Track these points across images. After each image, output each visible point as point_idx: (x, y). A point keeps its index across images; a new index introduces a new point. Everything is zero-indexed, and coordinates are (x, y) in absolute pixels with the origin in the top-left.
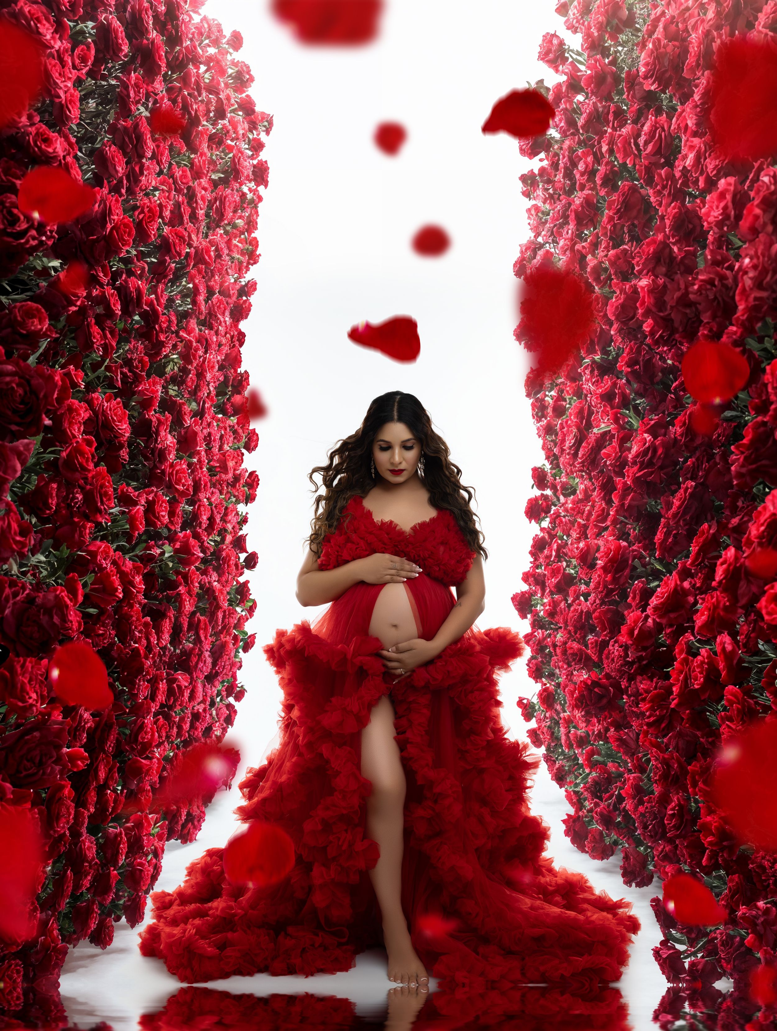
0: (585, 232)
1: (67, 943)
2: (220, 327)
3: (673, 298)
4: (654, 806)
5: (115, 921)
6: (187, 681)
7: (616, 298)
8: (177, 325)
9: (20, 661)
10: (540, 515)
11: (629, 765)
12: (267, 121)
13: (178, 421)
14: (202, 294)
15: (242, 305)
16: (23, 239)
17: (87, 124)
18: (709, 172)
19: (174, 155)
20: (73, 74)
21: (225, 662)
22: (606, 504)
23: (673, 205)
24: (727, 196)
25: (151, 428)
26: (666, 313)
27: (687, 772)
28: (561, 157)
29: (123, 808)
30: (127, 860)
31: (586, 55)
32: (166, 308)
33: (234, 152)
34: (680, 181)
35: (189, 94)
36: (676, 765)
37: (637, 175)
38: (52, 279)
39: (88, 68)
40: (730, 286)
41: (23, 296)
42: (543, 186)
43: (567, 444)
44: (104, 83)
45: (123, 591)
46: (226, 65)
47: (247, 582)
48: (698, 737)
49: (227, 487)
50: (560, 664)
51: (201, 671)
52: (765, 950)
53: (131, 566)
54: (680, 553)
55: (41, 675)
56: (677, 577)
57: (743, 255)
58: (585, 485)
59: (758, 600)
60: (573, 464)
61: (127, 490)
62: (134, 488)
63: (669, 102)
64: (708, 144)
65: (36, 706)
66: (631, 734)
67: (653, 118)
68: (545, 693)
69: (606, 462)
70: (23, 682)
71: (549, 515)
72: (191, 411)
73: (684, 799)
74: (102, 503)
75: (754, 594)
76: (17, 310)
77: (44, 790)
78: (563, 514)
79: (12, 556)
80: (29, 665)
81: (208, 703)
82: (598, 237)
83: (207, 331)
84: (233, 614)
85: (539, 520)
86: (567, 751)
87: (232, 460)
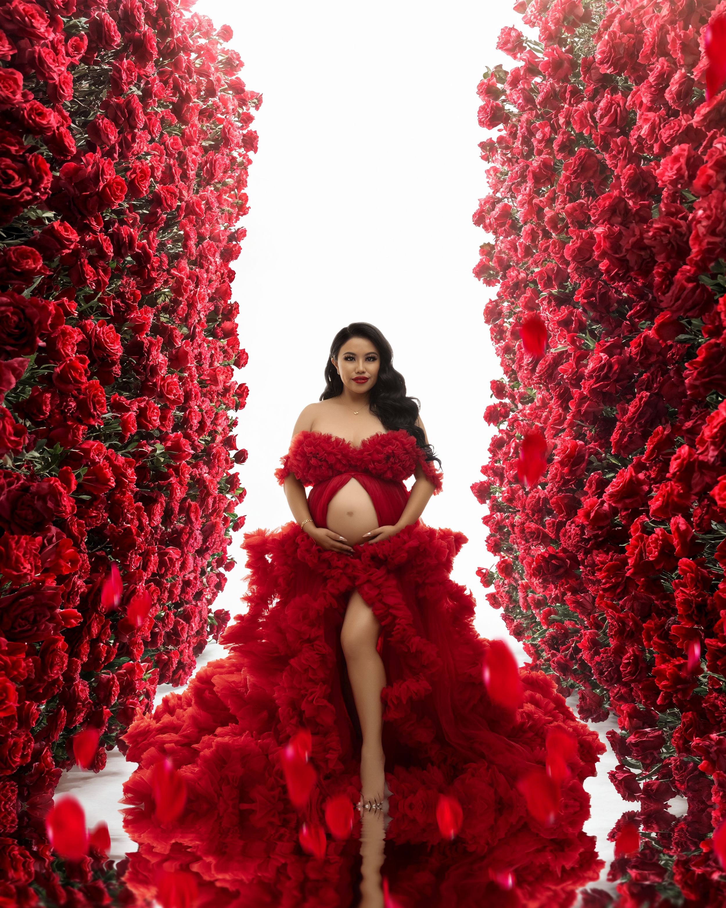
0: (543, 189)
1: (61, 767)
2: (210, 267)
3: (628, 242)
4: (610, 656)
5: (108, 750)
6: (178, 554)
7: (573, 242)
8: (168, 265)
9: (15, 538)
10: (498, 419)
11: (586, 622)
12: (256, 99)
13: (169, 342)
14: (193, 239)
15: (232, 248)
16: (17, 194)
17: (80, 101)
18: (664, 139)
19: (165, 126)
20: (67, 60)
21: (215, 539)
22: (563, 410)
23: (628, 167)
24: (681, 160)
25: (143, 348)
26: (621, 255)
27: (642, 629)
28: (519, 128)
29: (115, 658)
30: (120, 700)
31: (543, 45)
32: (157, 251)
33: (224, 123)
34: (635, 148)
35: (179, 77)
36: (631, 623)
37: (593, 143)
38: (47, 227)
39: (81, 55)
40: (683, 233)
41: (18, 241)
42: (501, 151)
43: (525, 361)
44: (96, 67)
45: (115, 481)
46: (217, 53)
47: (237, 474)
48: (653, 600)
49: (217, 397)
50: (518, 540)
51: (192, 546)
52: (718, 774)
53: (124, 461)
54: (635, 450)
55: (35, 550)
56: (632, 470)
57: (697, 208)
58: (543, 395)
59: (711, 488)
60: (531, 377)
61: (119, 399)
62: (126, 397)
63: (624, 83)
64: (663, 118)
65: (30, 575)
66: (587, 598)
67: (609, 96)
68: (504, 564)
69: (563, 376)
70: (18, 555)
71: (507, 419)
72: (182, 334)
73: (639, 651)
74: (95, 409)
75: (707, 483)
76: (11, 253)
77: (38, 643)
78: (521, 418)
79: (7, 453)
80: (23, 541)
81: (198, 572)
82: (555, 193)
83: (197, 270)
84: (223, 500)
85: (498, 423)
86: (524, 611)
87: (222, 374)
